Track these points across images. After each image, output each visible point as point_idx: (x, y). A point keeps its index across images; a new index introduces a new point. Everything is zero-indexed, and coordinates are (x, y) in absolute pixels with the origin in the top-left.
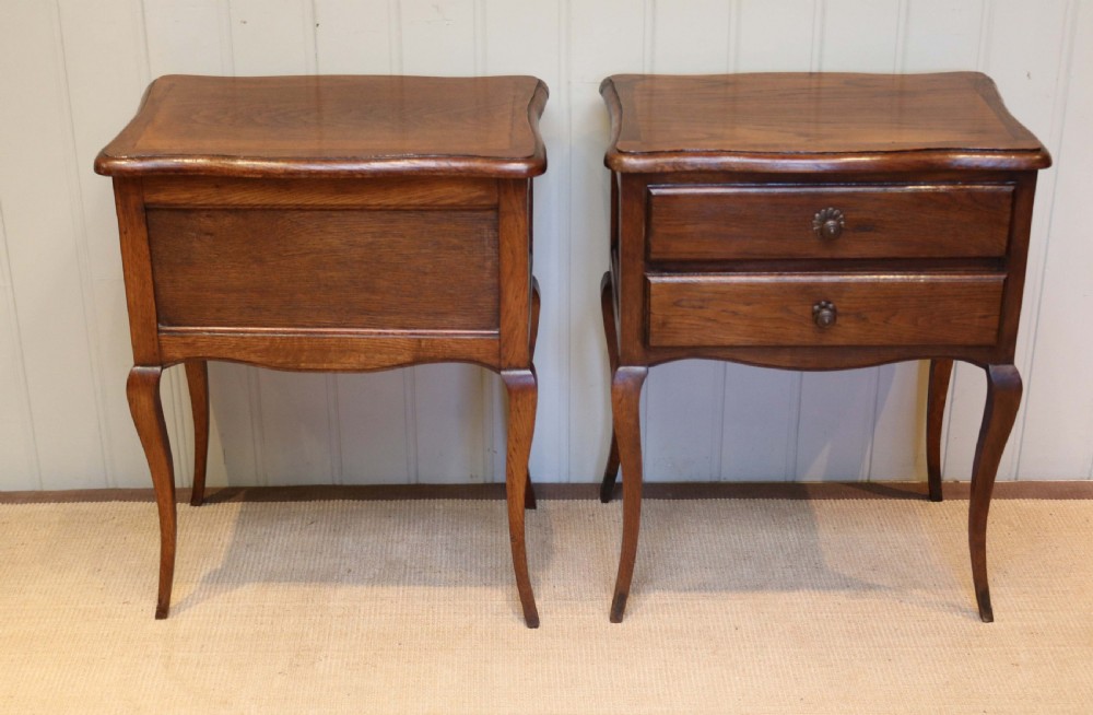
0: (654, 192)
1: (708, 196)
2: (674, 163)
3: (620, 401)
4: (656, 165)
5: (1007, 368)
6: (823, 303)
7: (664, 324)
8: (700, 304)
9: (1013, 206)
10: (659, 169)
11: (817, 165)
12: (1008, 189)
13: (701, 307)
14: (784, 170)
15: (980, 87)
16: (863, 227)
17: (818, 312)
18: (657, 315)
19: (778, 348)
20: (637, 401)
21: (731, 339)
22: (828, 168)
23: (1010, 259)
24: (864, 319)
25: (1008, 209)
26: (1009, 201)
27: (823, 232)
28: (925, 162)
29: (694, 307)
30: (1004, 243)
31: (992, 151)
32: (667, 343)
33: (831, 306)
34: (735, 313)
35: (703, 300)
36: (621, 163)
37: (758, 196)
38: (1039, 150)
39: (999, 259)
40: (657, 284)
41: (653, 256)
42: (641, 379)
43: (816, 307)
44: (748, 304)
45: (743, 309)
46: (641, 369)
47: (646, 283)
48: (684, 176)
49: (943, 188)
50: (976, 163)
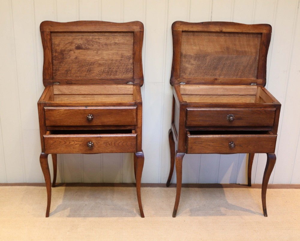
7: (192, 148)
8: (201, 143)
17: (230, 145)
18: (190, 145)
20: (182, 162)
24: (242, 146)
26: (274, 113)
29: (199, 143)
33: (233, 143)
34: (209, 145)
40: (190, 137)
42: (183, 156)
43: (230, 143)
44: (213, 143)
45: (212, 144)
47: (187, 137)
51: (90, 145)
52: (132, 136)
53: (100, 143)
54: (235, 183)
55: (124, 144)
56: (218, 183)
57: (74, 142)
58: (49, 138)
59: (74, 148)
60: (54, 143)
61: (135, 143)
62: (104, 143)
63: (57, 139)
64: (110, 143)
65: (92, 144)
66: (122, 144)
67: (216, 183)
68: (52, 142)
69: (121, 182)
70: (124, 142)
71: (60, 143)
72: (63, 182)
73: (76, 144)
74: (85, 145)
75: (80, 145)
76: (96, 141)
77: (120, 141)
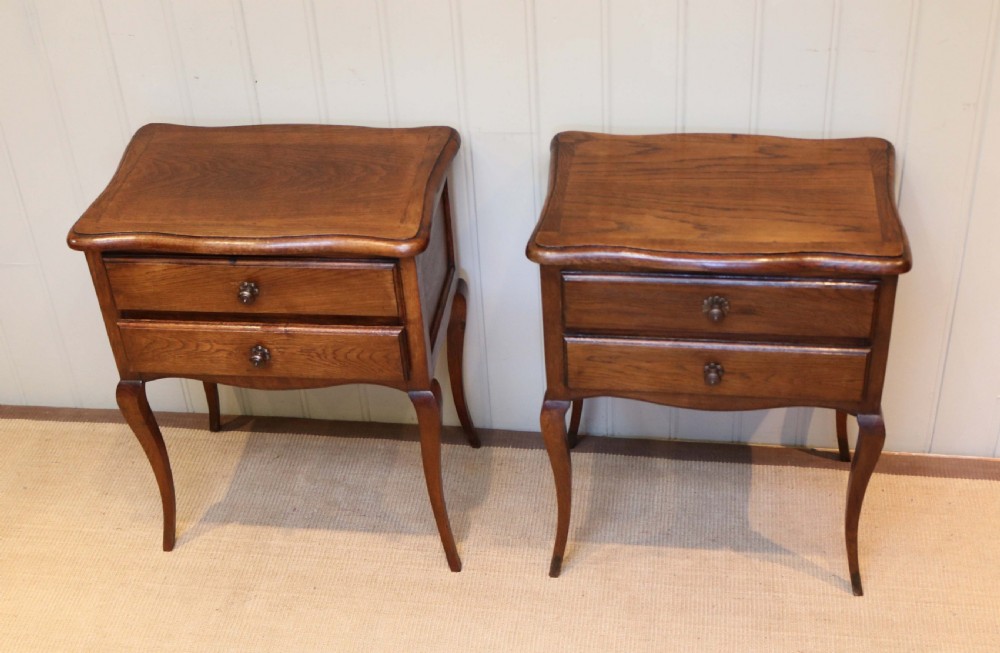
0: (567, 278)
1: (611, 283)
2: (582, 256)
3: (548, 426)
4: (568, 258)
5: (876, 417)
6: (712, 364)
7: (580, 373)
8: (609, 360)
9: (877, 301)
10: (569, 263)
13: (610, 362)
14: (674, 268)
16: (746, 311)
17: (708, 372)
18: (573, 367)
19: (677, 394)
21: (636, 386)
23: (875, 338)
25: (872, 304)
27: (709, 315)
29: (603, 362)
30: (869, 328)
32: (583, 386)
33: (719, 367)
34: (638, 368)
35: (611, 357)
37: (653, 285)
38: (901, 256)
39: (865, 339)
40: (571, 342)
41: (567, 325)
42: (563, 411)
43: (707, 367)
44: (648, 362)
46: (564, 403)
47: (564, 342)
48: (592, 266)
51: (258, 356)
52: (385, 336)
53: (291, 351)
55: (366, 355)
57: (212, 346)
58: (134, 331)
59: (212, 362)
60: (151, 343)
61: (398, 355)
63: (160, 335)
64: (319, 351)
65: (264, 353)
66: (358, 357)
68: (144, 341)
70: (363, 351)
71: (168, 346)
73: (218, 351)
74: (245, 354)
75: (230, 355)
76: (279, 346)
77: (350, 348)
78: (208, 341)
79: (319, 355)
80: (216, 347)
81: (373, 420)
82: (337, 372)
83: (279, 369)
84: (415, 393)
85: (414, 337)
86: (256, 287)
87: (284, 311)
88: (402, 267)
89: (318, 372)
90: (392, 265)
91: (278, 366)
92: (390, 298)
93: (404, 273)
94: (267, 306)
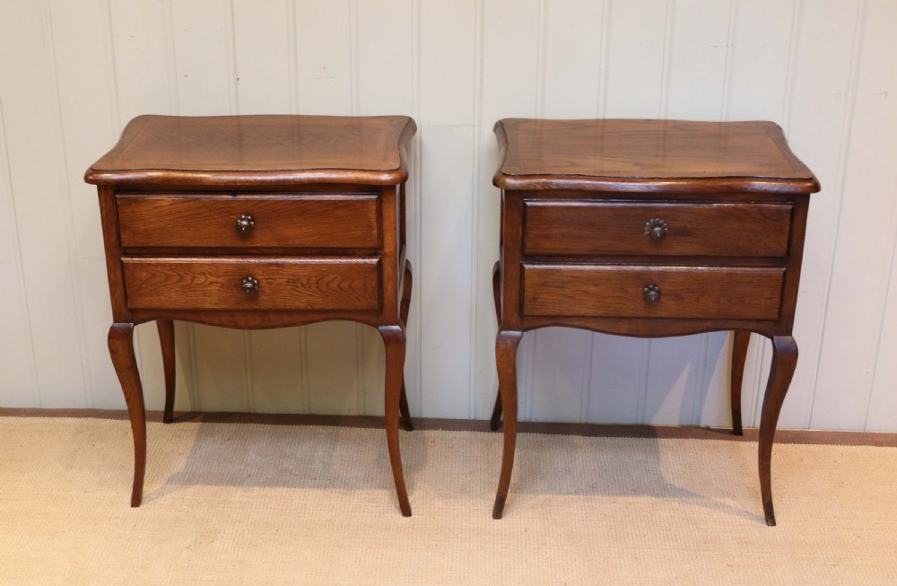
0: (528, 204)
1: (567, 207)
2: (544, 183)
3: (502, 356)
4: (530, 184)
5: (788, 339)
6: (651, 286)
7: (535, 299)
8: (561, 284)
9: (792, 220)
10: (532, 188)
11: (648, 187)
12: (788, 207)
13: (562, 287)
14: (623, 190)
15: (772, 133)
16: (681, 233)
17: (647, 292)
18: (529, 292)
20: (515, 356)
21: (583, 311)
22: (656, 189)
23: (790, 258)
24: (681, 298)
25: (789, 223)
27: (652, 235)
28: (727, 186)
29: (556, 287)
30: (786, 247)
31: (776, 179)
32: (536, 313)
33: (657, 288)
34: (586, 292)
35: (563, 282)
36: (504, 183)
37: (604, 208)
38: (811, 179)
39: (781, 258)
40: (530, 269)
41: (527, 251)
42: (517, 341)
43: (646, 289)
44: (596, 286)
45: (592, 289)
46: (517, 333)
47: (522, 269)
48: (551, 193)
49: (740, 205)
50: (765, 188)
51: (249, 285)
52: (365, 264)
53: (278, 281)
54: (695, 424)
55: (344, 285)
56: (646, 422)
57: (206, 277)
58: (135, 265)
59: (204, 294)
60: (151, 278)
61: (375, 283)
62: (288, 282)
63: (159, 269)
64: (304, 280)
65: (254, 284)
66: (339, 286)
67: (639, 422)
68: (144, 275)
69: (362, 413)
70: (343, 280)
71: (166, 280)
72: (197, 410)
73: (212, 283)
74: (236, 286)
75: (222, 287)
76: (268, 277)
77: (333, 277)
78: (203, 274)
79: (303, 285)
80: (211, 279)
81: (313, 412)
82: (319, 302)
83: (265, 301)
84: (383, 328)
85: (388, 270)
86: (252, 220)
87: (275, 244)
88: (384, 199)
89: (301, 302)
90: (374, 197)
91: (265, 298)
92: (373, 229)
93: (385, 205)
94: (260, 240)
